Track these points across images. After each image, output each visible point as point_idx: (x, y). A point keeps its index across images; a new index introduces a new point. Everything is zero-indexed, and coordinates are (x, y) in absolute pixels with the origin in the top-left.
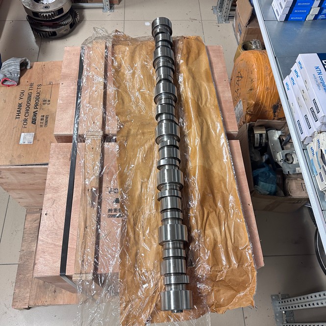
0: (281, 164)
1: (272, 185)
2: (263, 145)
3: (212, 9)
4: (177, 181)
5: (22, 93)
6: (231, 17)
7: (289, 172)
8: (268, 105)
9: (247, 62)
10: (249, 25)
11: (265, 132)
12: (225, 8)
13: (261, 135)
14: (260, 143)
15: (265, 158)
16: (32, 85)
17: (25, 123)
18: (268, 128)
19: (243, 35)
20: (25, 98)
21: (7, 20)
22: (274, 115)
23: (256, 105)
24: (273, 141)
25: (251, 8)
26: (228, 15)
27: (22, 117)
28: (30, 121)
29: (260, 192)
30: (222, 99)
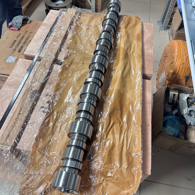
0: (185, 116)
1: (176, 130)
2: (175, 102)
3: (157, 22)
4: (95, 93)
5: (19, 35)
6: (168, 28)
7: (190, 123)
8: (182, 75)
9: (172, 46)
10: (179, 31)
11: (178, 94)
12: (165, 21)
13: (174, 95)
14: (173, 101)
15: (175, 112)
16: (27, 32)
17: (14, 51)
18: (181, 91)
19: (174, 37)
20: (20, 38)
21: (35, 11)
22: (186, 83)
23: (174, 73)
24: (183, 101)
25: (181, 19)
26: (166, 26)
27: (14, 47)
28: (17, 50)
29: (166, 133)
30: (146, 53)
